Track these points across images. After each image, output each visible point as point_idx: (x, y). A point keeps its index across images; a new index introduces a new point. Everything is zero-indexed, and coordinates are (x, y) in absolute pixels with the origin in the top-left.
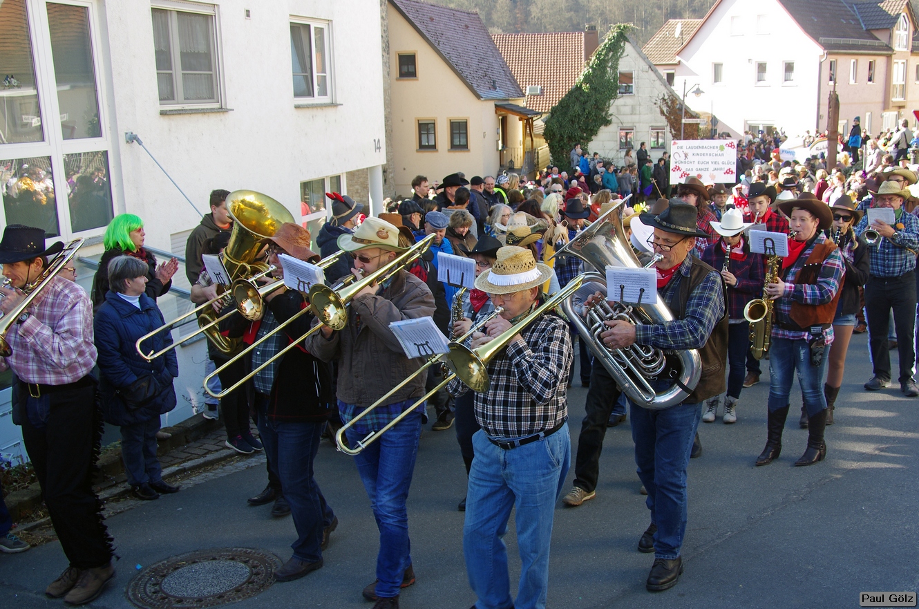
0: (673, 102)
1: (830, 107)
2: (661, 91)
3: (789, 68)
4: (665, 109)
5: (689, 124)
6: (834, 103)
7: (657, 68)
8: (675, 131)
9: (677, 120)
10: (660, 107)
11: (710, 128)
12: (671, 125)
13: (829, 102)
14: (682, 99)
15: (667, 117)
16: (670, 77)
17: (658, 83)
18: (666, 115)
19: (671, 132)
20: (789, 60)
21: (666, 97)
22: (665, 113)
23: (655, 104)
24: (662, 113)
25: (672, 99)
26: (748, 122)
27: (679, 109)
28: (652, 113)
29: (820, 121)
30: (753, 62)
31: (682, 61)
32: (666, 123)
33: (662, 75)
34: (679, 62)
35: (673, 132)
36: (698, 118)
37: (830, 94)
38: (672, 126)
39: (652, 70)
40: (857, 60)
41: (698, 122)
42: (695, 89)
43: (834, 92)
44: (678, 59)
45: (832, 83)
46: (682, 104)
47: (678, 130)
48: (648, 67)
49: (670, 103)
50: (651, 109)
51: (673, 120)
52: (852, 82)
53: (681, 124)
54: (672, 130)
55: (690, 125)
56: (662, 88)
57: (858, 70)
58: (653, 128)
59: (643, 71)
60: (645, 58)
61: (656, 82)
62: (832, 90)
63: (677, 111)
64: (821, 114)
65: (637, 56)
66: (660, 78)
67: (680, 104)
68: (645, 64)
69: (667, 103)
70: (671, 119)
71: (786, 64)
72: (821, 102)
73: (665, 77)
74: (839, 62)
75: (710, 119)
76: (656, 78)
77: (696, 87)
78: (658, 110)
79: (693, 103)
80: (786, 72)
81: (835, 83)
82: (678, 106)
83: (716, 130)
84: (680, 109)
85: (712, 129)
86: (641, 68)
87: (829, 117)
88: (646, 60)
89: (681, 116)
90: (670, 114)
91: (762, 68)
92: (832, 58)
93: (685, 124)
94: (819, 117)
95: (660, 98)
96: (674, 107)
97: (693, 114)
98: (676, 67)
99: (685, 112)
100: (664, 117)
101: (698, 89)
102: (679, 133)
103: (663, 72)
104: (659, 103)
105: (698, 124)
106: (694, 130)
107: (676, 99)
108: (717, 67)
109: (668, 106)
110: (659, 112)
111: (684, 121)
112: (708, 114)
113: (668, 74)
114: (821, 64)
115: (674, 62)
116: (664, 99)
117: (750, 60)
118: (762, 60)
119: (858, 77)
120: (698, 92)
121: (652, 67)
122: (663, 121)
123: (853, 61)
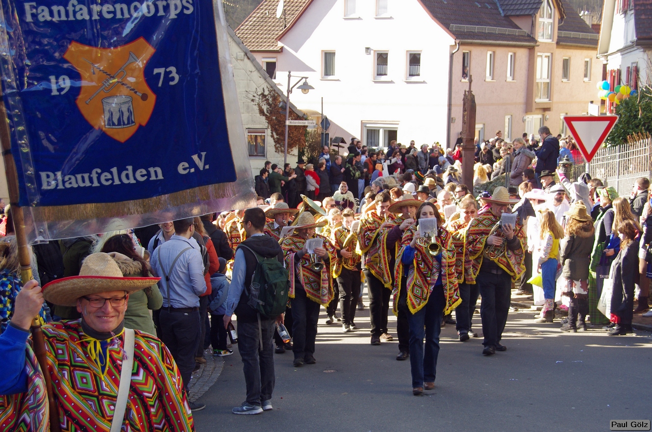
0: (275, 98)
1: (464, 110)
2: (259, 84)
3: (415, 60)
4: (265, 108)
5: (295, 126)
6: (470, 105)
7: (256, 55)
8: (277, 134)
9: (279, 121)
10: (259, 105)
11: (320, 131)
12: (272, 127)
13: (464, 104)
14: (286, 95)
15: (267, 118)
16: (271, 69)
17: (256, 75)
18: (266, 115)
19: (272, 136)
20: (414, 48)
21: (266, 93)
22: (266, 113)
23: (253, 100)
24: (261, 112)
25: (274, 95)
26: (368, 125)
27: (282, 107)
28: (248, 112)
29: (452, 124)
30: (372, 52)
31: (286, 47)
32: (267, 125)
33: (261, 64)
34: (282, 48)
35: (275, 136)
36: (306, 119)
37: (465, 95)
38: (274, 129)
39: (249, 59)
40: (494, 52)
41: (306, 124)
42: (301, 83)
43: (470, 91)
44: (280, 44)
45: (467, 80)
46: (286, 102)
47: (281, 134)
48: (243, 54)
49: (271, 100)
50: (248, 107)
51: (275, 122)
52: (489, 79)
53: (285, 126)
54: (274, 134)
55: (296, 128)
56: (262, 81)
57: (496, 65)
58: (250, 130)
59: (237, 59)
60: (240, 43)
61: (253, 73)
62: (467, 90)
63: (280, 111)
64: (452, 116)
65: (230, 40)
66: (258, 68)
67: (284, 101)
68: (240, 50)
69: (267, 100)
70: (272, 120)
71: (410, 54)
72: (453, 103)
73: (265, 68)
74: (473, 54)
75: (320, 121)
76: (253, 69)
77: (304, 80)
78: (256, 108)
79: (299, 101)
80: (410, 65)
81: (471, 81)
82: (281, 104)
83: (327, 135)
84: (284, 108)
85: (322, 134)
86: (235, 56)
87: (464, 122)
88: (241, 45)
89: (285, 116)
90: (271, 113)
91: (382, 59)
92: (465, 49)
93: (289, 126)
94: (450, 120)
95: (259, 93)
96: (276, 105)
97: (300, 115)
98: (278, 55)
99: (290, 112)
100: (264, 118)
101: (305, 84)
102: (282, 138)
103: (262, 60)
104: (257, 99)
105: (305, 127)
106: (301, 134)
107: (279, 96)
108: (329, 58)
109: (269, 104)
110: (258, 111)
111: (288, 123)
112: (316, 113)
113: (268, 64)
114: (452, 55)
115: (275, 49)
116: (263, 95)
117: (367, 49)
118: (382, 48)
119: (495, 73)
120: (306, 87)
121: (249, 55)
122: (262, 123)
123: (489, 53)
